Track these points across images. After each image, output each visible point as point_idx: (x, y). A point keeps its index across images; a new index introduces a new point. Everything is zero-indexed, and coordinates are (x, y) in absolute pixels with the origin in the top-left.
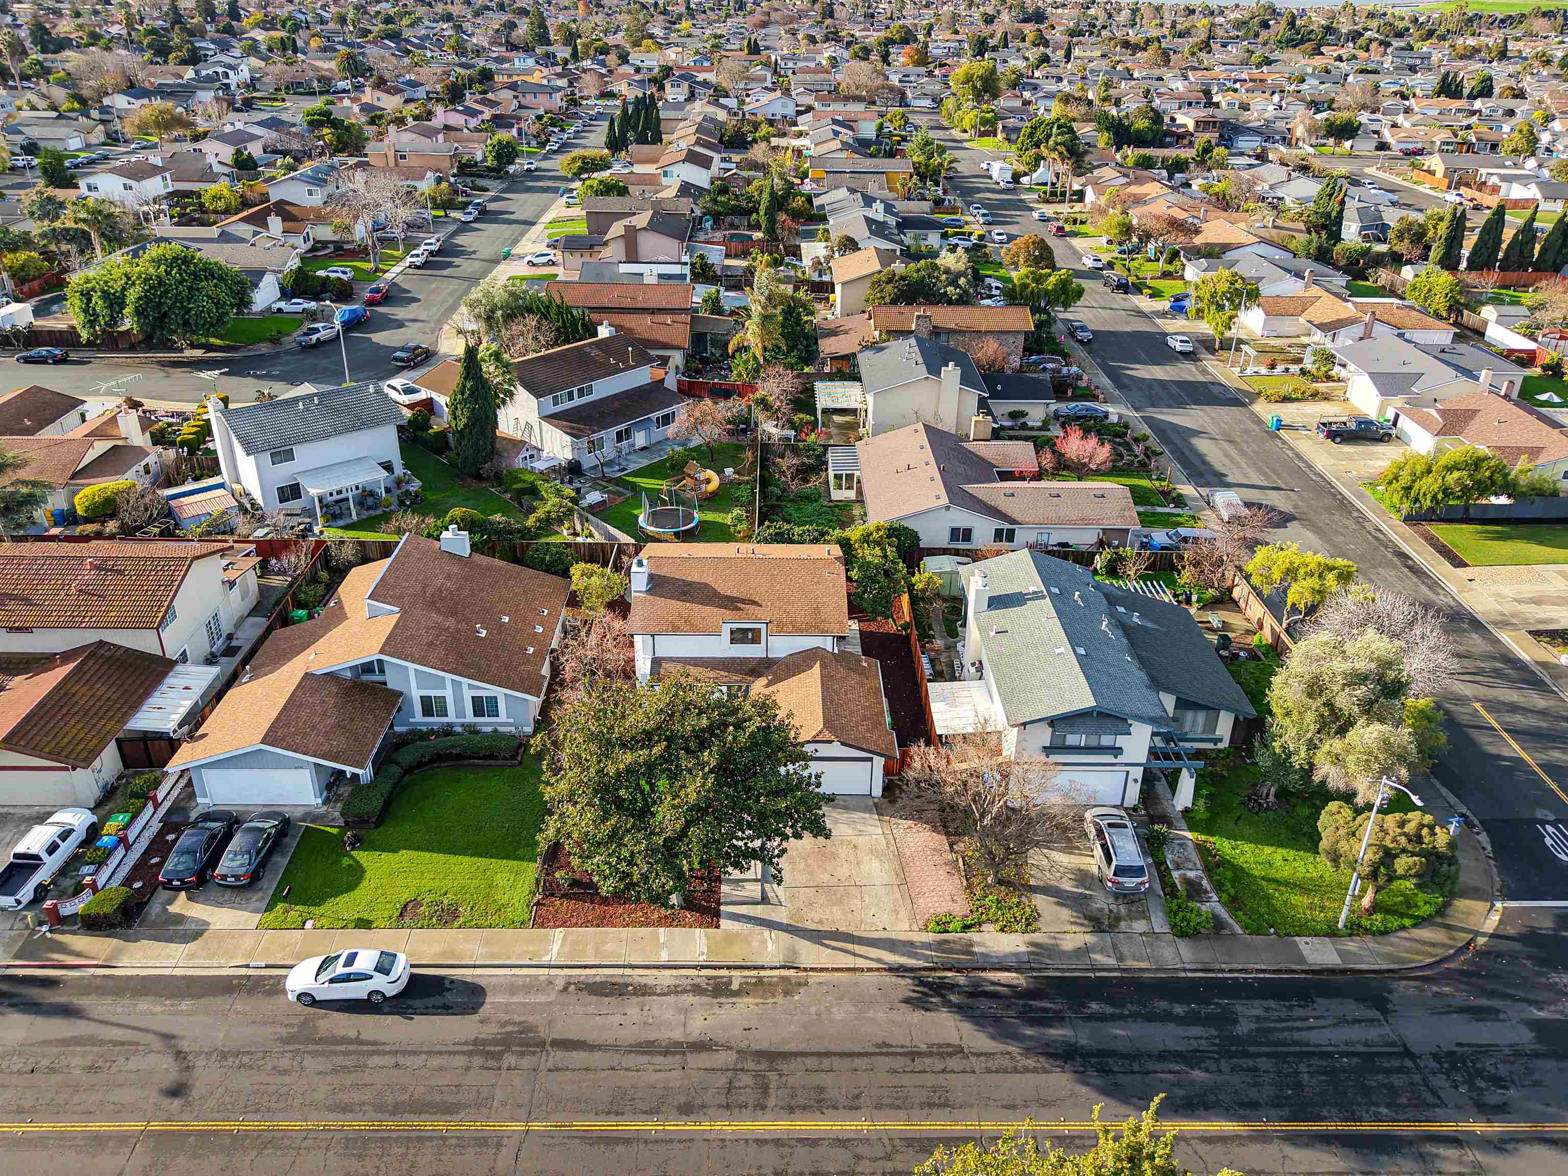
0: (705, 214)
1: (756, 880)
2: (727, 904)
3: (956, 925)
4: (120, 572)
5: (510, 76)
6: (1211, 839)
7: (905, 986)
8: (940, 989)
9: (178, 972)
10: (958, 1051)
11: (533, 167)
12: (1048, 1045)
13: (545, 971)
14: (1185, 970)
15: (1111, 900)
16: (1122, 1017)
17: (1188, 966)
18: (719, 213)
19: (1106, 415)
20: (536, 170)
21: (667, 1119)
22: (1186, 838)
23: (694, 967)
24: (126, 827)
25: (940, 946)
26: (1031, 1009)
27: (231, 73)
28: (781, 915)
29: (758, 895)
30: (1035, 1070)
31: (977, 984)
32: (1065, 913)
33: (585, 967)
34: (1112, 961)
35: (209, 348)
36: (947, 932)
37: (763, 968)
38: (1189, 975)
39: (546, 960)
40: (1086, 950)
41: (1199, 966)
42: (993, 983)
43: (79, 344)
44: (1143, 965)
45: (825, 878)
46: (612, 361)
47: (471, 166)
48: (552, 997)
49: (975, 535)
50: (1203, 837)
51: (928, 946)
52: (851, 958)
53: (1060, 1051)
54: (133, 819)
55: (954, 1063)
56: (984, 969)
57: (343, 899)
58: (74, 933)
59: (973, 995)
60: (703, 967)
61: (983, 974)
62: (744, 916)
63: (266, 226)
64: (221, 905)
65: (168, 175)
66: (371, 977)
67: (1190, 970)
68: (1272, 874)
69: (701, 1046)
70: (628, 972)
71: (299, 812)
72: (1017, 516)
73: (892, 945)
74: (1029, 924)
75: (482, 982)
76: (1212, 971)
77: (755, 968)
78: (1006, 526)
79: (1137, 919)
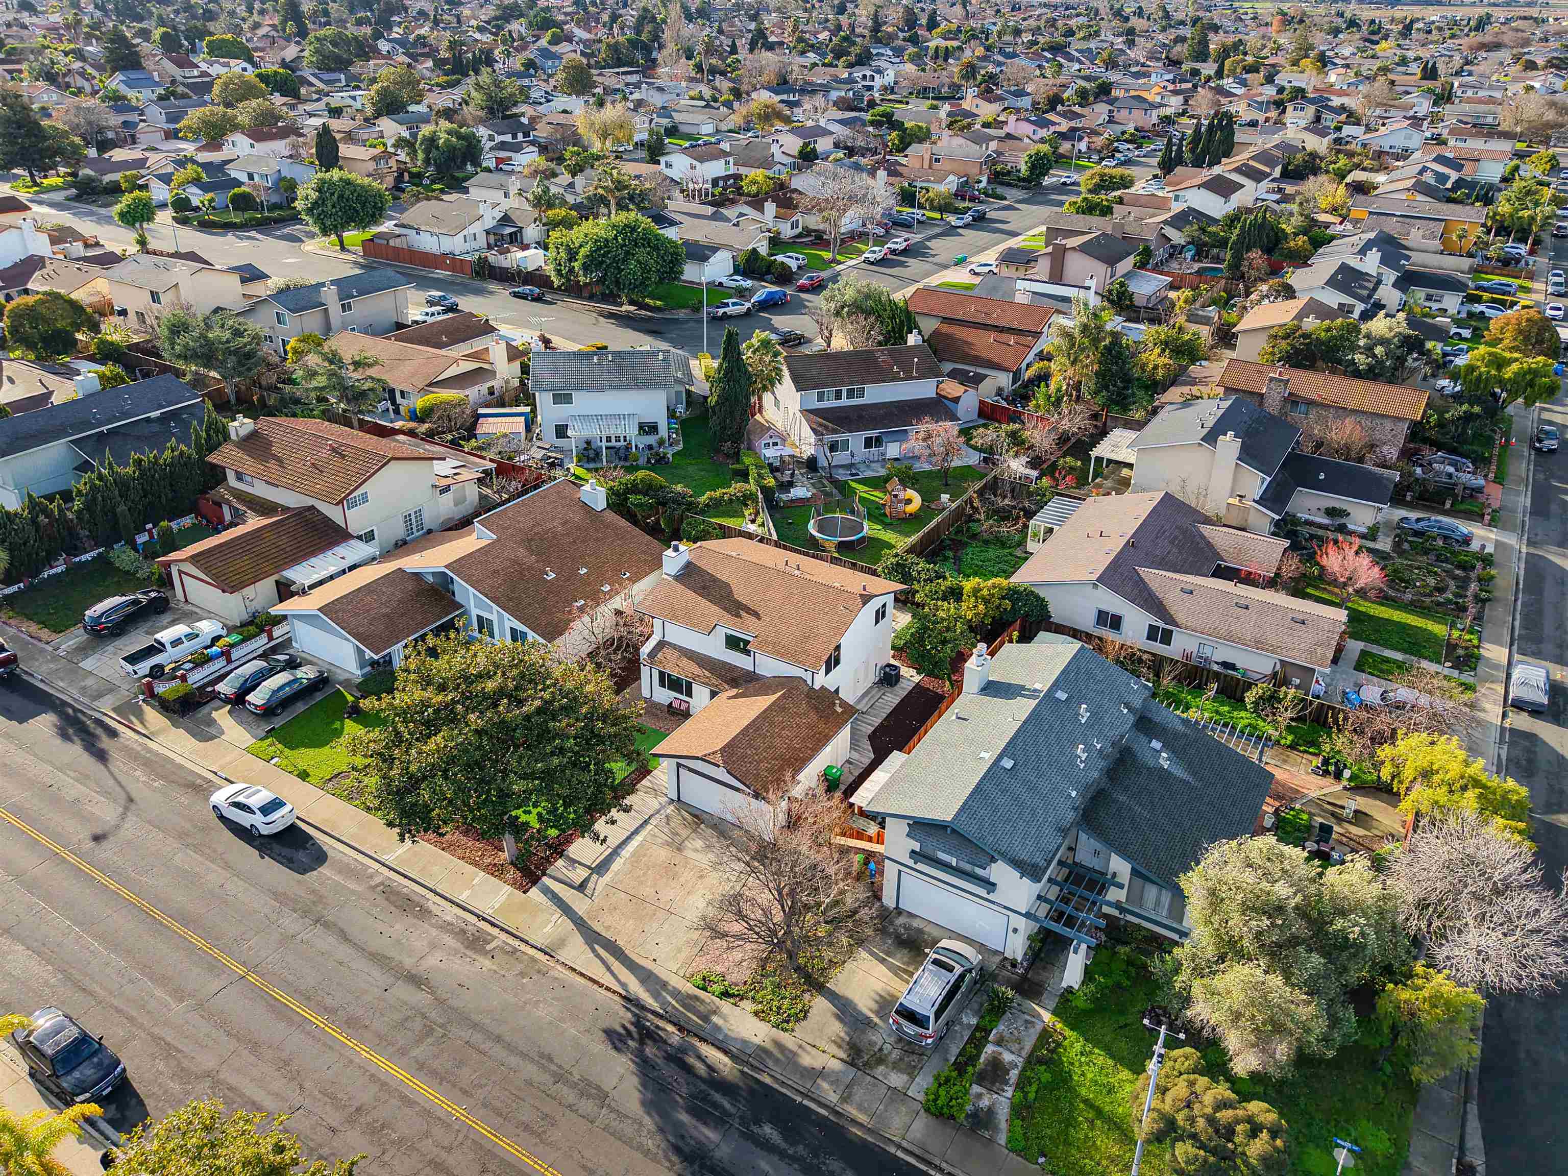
0: (1189, 243)
1: (589, 867)
2: (551, 877)
3: (718, 988)
4: (343, 457)
5: (1127, 90)
6: (1068, 1032)
7: (623, 1017)
8: (647, 1035)
9: (179, 760)
10: (602, 1097)
11: (1068, 181)
12: (683, 1137)
13: (377, 866)
14: (899, 1146)
15: (892, 1040)
16: (782, 1154)
17: (905, 1144)
18: (1205, 244)
19: (1467, 540)
20: (1073, 184)
21: (333, 1023)
22: (1039, 1016)
23: (478, 916)
24: (232, 646)
25: (688, 1001)
26: (705, 1098)
27: (877, 76)
28: (580, 904)
29: (578, 881)
30: (647, 1153)
31: (683, 1049)
32: (837, 1029)
33: (406, 877)
34: (833, 1098)
35: (642, 306)
36: (704, 989)
37: (527, 942)
38: (900, 1154)
39: (383, 858)
40: (820, 1073)
41: (917, 1151)
42: (700, 1057)
43: (552, 287)
44: (862, 1118)
45: (647, 891)
46: (895, 369)
47: (1004, 174)
48: (359, 888)
49: (1125, 625)
50: (1059, 1026)
51: (676, 994)
52: (603, 969)
53: (686, 1149)
54: (243, 641)
55: (588, 1106)
56: (703, 1040)
57: (311, 752)
58: (153, 707)
59: (669, 1058)
60: (484, 919)
61: (698, 1044)
62: (553, 893)
63: (761, 209)
64: (241, 723)
65: (731, 160)
66: (253, 813)
67: (905, 1150)
68: (1103, 1102)
69: (415, 980)
70: (430, 895)
71: (343, 677)
72: (1180, 618)
73: (647, 977)
74: (788, 1022)
75: (330, 853)
76: (929, 1163)
77: (522, 940)
78: (1161, 624)
79: (901, 1071)
